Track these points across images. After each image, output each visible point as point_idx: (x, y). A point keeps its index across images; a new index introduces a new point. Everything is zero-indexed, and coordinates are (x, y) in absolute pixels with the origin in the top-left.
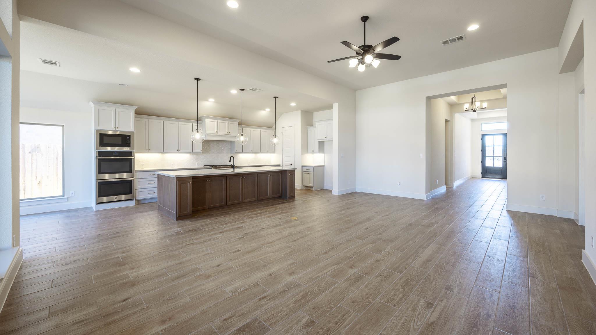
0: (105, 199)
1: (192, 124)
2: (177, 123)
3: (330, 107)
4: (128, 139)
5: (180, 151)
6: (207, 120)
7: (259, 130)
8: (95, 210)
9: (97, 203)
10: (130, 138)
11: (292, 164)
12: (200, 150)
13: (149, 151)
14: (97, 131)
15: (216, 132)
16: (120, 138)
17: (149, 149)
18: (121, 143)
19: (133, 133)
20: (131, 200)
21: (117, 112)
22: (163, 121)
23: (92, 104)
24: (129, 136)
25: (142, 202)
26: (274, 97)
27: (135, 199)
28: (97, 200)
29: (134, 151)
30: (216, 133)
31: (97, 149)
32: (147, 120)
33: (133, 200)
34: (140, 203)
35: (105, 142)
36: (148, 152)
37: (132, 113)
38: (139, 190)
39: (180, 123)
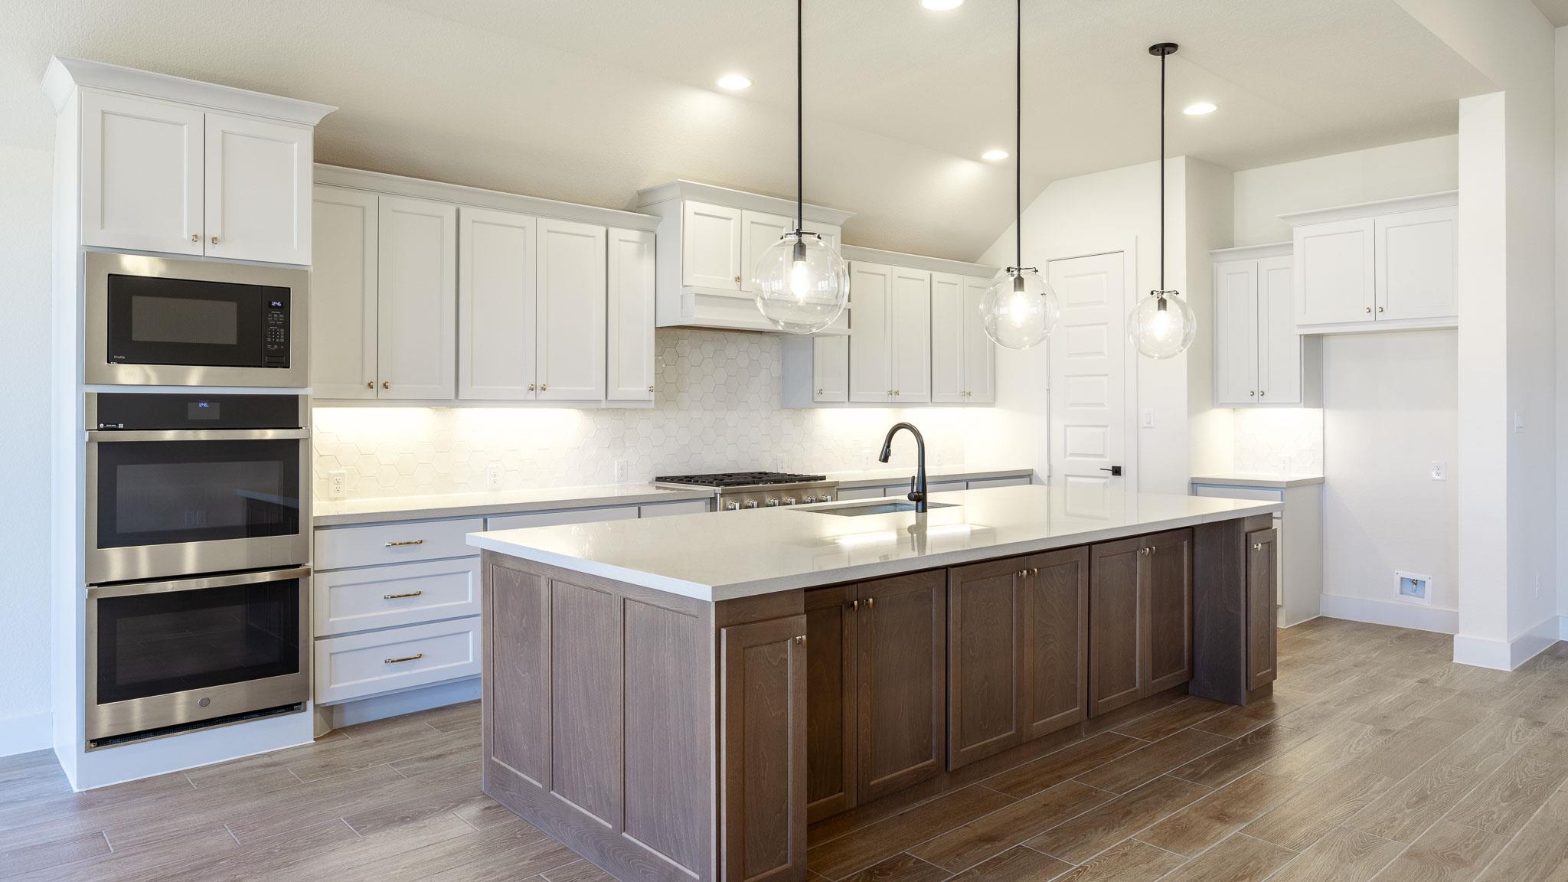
0: (138, 711)
1: (603, 229)
2: (528, 221)
3: (1445, 121)
4: (276, 314)
5: (543, 395)
6: (691, 206)
7: (925, 274)
8: (76, 790)
9: (92, 741)
10: (285, 309)
11: (1117, 471)
12: (645, 388)
13: (383, 393)
14: (92, 258)
15: (732, 278)
16: (230, 309)
17: (381, 384)
18: (231, 338)
19: (300, 272)
20: (289, 708)
21: (214, 137)
22: (458, 212)
23: (61, 81)
24: (284, 294)
25: (351, 718)
26: (1154, 49)
27: (310, 704)
28: (89, 720)
29: (308, 391)
30: (734, 286)
31: (89, 376)
32: (370, 200)
33: (299, 711)
34: (336, 726)
35: (139, 334)
36: (377, 401)
37: (301, 149)
38: (336, 644)
39: (546, 223)
